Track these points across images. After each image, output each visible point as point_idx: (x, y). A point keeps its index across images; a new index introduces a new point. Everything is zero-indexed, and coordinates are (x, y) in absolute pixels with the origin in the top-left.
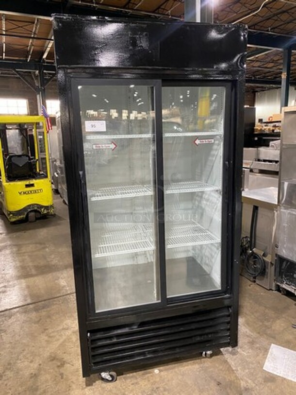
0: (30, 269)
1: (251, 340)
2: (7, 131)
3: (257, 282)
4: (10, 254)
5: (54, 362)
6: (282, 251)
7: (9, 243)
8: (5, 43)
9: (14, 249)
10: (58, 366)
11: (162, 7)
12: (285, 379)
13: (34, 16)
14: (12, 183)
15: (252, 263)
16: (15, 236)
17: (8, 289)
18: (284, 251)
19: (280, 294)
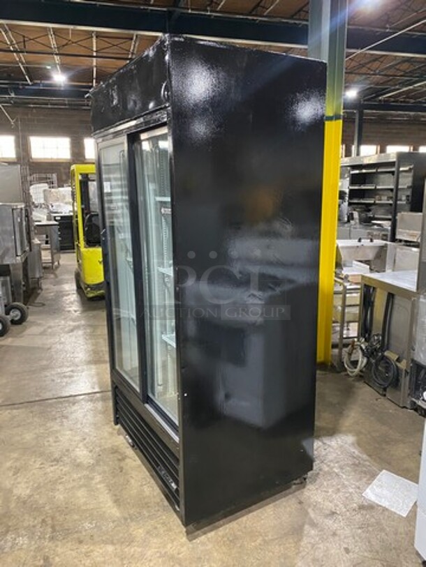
0: (103, 355)
1: (357, 462)
2: (90, 183)
3: (388, 396)
4: (83, 335)
5: (115, 455)
6: (420, 356)
7: (83, 322)
8: (96, 67)
9: (88, 331)
10: (119, 460)
11: (304, 9)
12: (387, 509)
13: (132, 32)
14: (91, 249)
15: (383, 370)
16: (91, 315)
17: (76, 374)
18: (422, 356)
19: (417, 414)
